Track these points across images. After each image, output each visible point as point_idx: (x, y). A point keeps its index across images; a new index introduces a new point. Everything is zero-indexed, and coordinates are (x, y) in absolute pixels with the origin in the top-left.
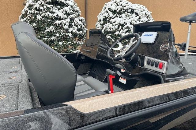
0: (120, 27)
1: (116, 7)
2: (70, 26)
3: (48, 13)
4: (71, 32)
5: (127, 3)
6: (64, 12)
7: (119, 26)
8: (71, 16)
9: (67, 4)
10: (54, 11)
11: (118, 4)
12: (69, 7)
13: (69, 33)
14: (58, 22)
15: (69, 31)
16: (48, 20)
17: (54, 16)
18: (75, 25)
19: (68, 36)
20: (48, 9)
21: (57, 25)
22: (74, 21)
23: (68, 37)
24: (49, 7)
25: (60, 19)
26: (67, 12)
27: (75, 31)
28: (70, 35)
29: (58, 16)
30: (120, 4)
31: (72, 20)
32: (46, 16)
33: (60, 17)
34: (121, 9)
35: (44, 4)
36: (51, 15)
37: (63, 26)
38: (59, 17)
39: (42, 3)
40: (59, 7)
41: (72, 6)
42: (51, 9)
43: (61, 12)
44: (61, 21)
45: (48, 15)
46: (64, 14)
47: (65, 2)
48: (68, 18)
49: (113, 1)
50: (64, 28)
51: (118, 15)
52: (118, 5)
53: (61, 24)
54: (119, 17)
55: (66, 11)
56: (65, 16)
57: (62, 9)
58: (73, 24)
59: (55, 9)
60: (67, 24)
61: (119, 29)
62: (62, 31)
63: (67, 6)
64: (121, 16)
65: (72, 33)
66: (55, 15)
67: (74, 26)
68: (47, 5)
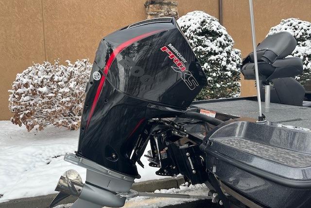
0: (307, 59)
1: (294, 32)
2: (228, 62)
3: (200, 47)
4: (229, 70)
5: (309, 25)
6: (219, 44)
7: (305, 57)
8: (227, 49)
9: (220, 33)
10: (207, 43)
11: (297, 27)
12: (223, 36)
13: (228, 71)
14: (213, 57)
15: (227, 68)
16: (201, 56)
17: (207, 50)
18: (233, 60)
19: (227, 75)
20: (200, 42)
21: (213, 62)
22: (231, 55)
23: (227, 77)
24: (201, 39)
25: (215, 54)
26: (222, 44)
27: (234, 68)
28: (229, 74)
29: (212, 49)
30: (300, 28)
31: (228, 53)
32: (198, 51)
33: (215, 51)
34: (303, 33)
35: (194, 36)
36: (204, 49)
37: (220, 62)
38: (213, 52)
39: (191, 35)
40: (211, 38)
41: (226, 35)
42: (204, 42)
43: (215, 44)
44: (217, 57)
45: (201, 49)
46: (219, 47)
47: (218, 31)
48: (225, 51)
49: (287, 24)
50: (222, 64)
51: (299, 42)
52: (296, 29)
53: (217, 59)
54: (301, 45)
55: (220, 43)
56: (221, 49)
57: (215, 41)
58: (230, 59)
59: (207, 42)
60: (225, 59)
61: (306, 62)
62: (219, 69)
63: (220, 36)
64: (305, 44)
65: (232, 71)
66: (209, 49)
67: (232, 62)
68: (197, 36)
